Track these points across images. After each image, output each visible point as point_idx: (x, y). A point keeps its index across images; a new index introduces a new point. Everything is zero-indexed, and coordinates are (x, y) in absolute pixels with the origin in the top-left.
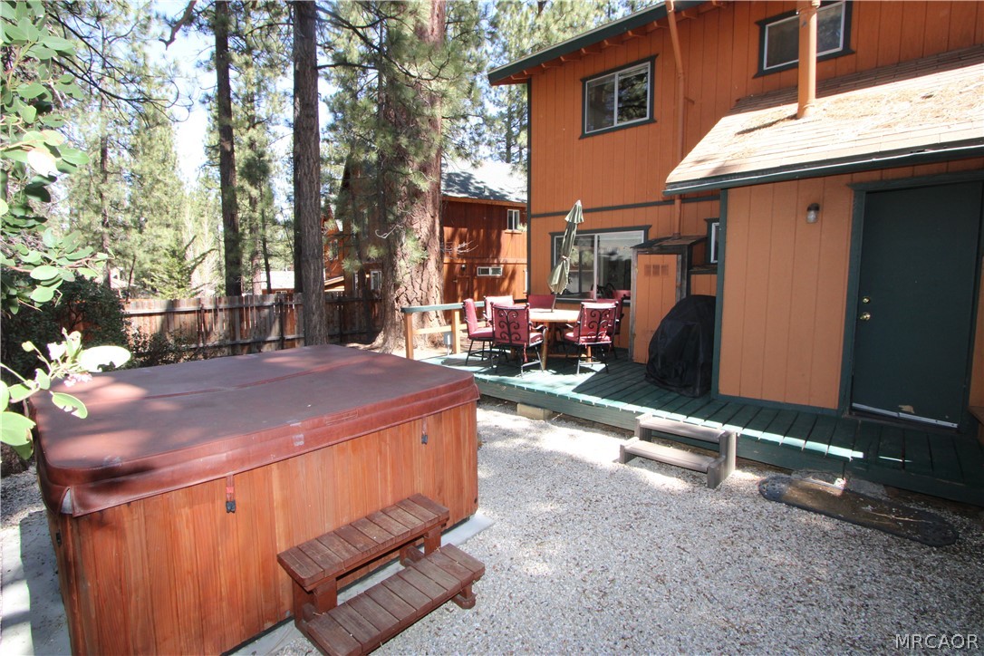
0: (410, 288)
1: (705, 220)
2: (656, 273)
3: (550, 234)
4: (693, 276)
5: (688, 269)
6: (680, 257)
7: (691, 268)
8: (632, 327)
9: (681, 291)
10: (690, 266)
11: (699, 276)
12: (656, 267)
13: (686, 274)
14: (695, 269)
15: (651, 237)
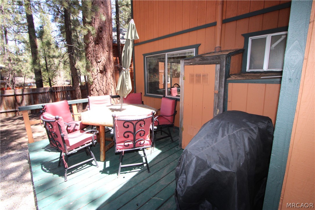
0: (97, 85)
1: (243, 35)
2: (198, 81)
3: (143, 55)
4: (230, 85)
5: (226, 78)
6: (218, 66)
7: (229, 77)
8: (181, 123)
9: (219, 98)
10: (228, 75)
11: (235, 85)
12: (198, 76)
13: (223, 83)
14: (233, 78)
15: (200, 52)
